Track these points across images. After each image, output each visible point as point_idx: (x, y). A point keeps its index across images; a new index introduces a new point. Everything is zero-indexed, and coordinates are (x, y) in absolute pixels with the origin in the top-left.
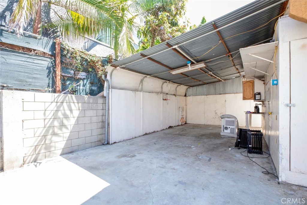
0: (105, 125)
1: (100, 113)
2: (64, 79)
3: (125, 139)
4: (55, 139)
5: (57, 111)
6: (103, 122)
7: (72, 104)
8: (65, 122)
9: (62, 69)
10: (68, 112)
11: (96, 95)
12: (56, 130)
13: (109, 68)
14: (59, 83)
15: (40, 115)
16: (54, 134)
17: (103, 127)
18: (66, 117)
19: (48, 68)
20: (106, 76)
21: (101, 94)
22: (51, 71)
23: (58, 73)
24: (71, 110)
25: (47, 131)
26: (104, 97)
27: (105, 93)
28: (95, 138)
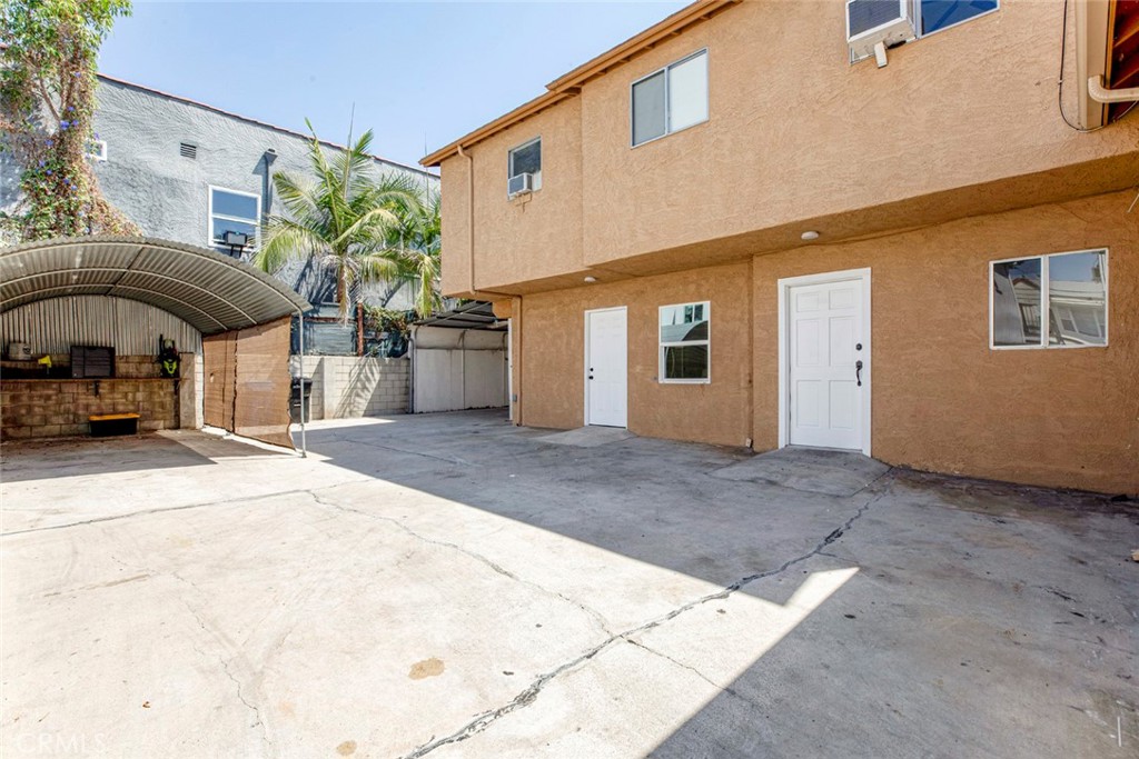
0: (409, 391)
1: (404, 376)
2: (365, 343)
3: (436, 409)
4: (357, 399)
5: (359, 374)
6: (407, 387)
7: (373, 368)
8: (367, 385)
9: (364, 331)
10: (370, 375)
11: (399, 356)
12: (360, 391)
13: (412, 327)
14: (361, 347)
15: (346, 377)
16: (358, 395)
17: (406, 394)
18: (368, 379)
19: (352, 333)
20: (409, 336)
21: (404, 355)
22: (355, 335)
23: (361, 336)
24: (373, 374)
25: (351, 392)
26: (408, 359)
27: (409, 354)
28: (397, 405)
